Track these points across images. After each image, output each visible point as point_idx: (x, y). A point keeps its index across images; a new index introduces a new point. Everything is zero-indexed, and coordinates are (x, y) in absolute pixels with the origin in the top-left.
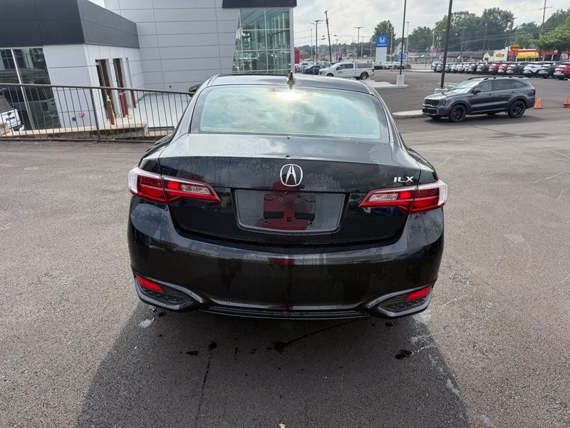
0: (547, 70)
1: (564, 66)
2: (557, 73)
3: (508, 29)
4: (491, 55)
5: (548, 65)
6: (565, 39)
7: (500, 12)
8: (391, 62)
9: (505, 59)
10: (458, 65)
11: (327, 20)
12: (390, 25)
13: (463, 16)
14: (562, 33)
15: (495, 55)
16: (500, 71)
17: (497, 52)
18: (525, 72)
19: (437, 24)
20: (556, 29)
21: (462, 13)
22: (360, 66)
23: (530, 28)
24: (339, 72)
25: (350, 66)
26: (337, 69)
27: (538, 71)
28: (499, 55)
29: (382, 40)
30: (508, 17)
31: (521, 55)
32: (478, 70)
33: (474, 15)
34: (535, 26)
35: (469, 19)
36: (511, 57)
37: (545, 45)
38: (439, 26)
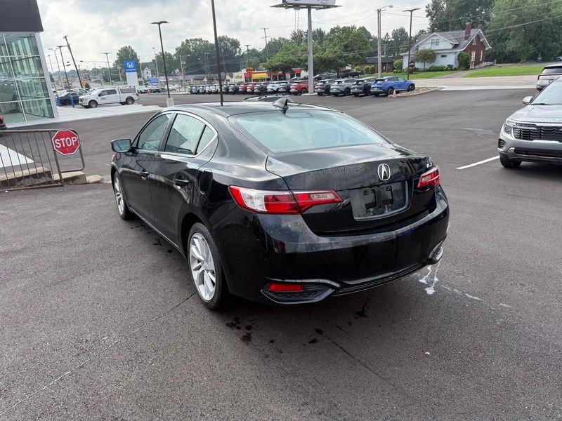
0: (284, 88)
1: (296, 84)
2: (292, 90)
3: (238, 54)
4: (232, 77)
5: (284, 84)
6: (286, 62)
7: (228, 40)
8: (144, 86)
9: (243, 80)
10: (211, 87)
11: (69, 46)
12: (132, 51)
13: (198, 43)
14: (282, 57)
15: (234, 77)
16: (248, 90)
17: (235, 74)
18: (269, 90)
19: (177, 49)
20: (278, 54)
21: (196, 40)
22: (123, 91)
23: (253, 53)
24: (103, 99)
25: (113, 92)
26: (100, 95)
27: (278, 89)
28: (237, 77)
29: (131, 65)
30: (235, 44)
31: (255, 76)
32: (230, 91)
33: (207, 42)
34: (257, 52)
35: (204, 45)
36: (248, 79)
37: (272, 67)
38: (180, 51)
